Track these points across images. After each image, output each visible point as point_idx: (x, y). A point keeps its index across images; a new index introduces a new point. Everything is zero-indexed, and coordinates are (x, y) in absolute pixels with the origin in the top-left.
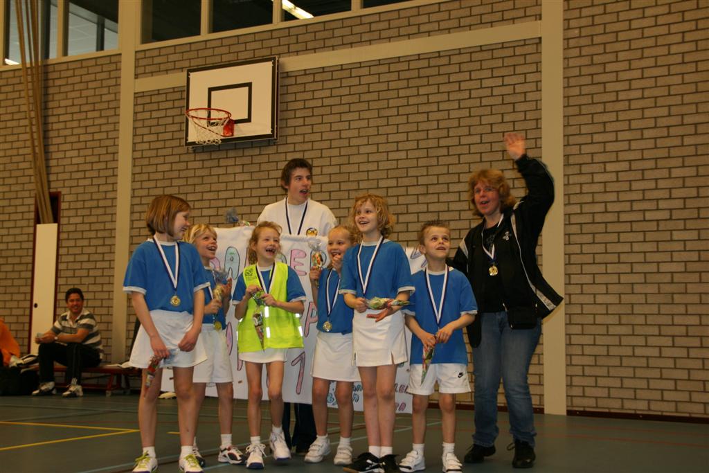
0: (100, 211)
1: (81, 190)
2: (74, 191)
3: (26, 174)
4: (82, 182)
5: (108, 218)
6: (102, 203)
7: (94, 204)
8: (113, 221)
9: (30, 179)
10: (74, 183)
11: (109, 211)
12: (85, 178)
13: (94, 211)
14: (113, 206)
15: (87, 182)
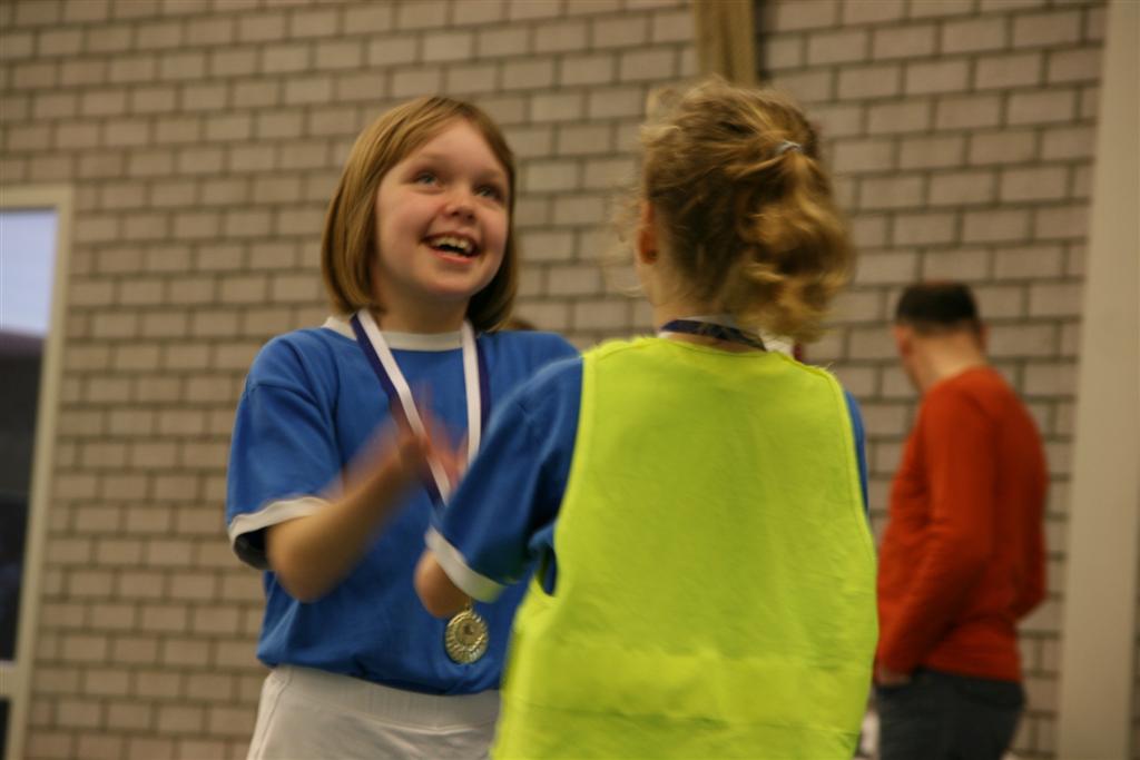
0: (1006, 226)
1: (913, 118)
2: (880, 121)
3: (659, 36)
4: (922, 80)
5: (1044, 262)
6: (1017, 187)
7: (975, 188)
8: (1069, 279)
9: (677, 64)
10: (884, 82)
11: (1050, 225)
12: (937, 57)
13: (976, 228)
14: (1075, 201)
15: (949, 77)
